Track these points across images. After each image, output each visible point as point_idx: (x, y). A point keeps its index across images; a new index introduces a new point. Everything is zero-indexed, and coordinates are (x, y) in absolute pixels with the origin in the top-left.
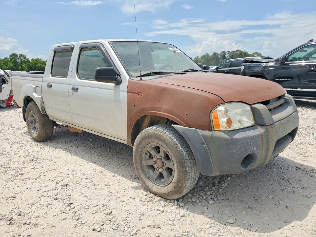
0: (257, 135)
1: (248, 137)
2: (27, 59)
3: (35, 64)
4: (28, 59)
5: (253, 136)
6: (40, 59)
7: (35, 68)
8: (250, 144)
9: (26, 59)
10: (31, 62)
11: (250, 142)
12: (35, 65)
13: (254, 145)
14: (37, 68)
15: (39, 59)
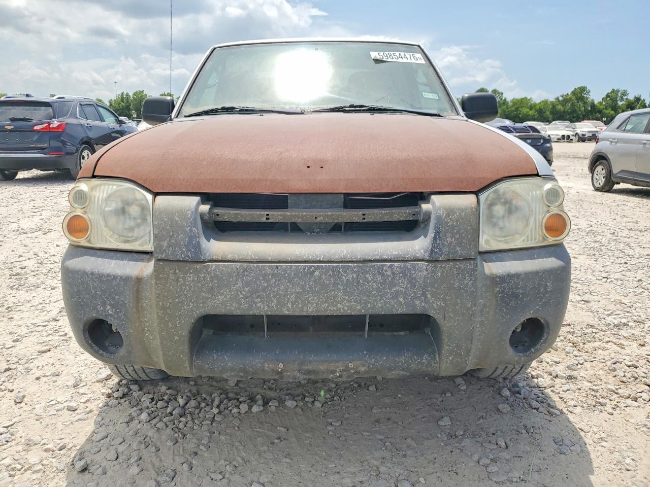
0: (121, 277)
1: (92, 274)
2: (503, 99)
3: (517, 109)
4: (505, 100)
5: (108, 275)
6: (529, 98)
7: (516, 116)
8: (93, 291)
9: (501, 99)
10: (510, 104)
11: (94, 288)
12: (515, 111)
13: (107, 298)
14: (519, 117)
15: (527, 98)
